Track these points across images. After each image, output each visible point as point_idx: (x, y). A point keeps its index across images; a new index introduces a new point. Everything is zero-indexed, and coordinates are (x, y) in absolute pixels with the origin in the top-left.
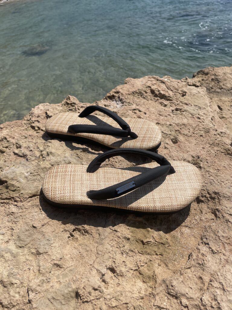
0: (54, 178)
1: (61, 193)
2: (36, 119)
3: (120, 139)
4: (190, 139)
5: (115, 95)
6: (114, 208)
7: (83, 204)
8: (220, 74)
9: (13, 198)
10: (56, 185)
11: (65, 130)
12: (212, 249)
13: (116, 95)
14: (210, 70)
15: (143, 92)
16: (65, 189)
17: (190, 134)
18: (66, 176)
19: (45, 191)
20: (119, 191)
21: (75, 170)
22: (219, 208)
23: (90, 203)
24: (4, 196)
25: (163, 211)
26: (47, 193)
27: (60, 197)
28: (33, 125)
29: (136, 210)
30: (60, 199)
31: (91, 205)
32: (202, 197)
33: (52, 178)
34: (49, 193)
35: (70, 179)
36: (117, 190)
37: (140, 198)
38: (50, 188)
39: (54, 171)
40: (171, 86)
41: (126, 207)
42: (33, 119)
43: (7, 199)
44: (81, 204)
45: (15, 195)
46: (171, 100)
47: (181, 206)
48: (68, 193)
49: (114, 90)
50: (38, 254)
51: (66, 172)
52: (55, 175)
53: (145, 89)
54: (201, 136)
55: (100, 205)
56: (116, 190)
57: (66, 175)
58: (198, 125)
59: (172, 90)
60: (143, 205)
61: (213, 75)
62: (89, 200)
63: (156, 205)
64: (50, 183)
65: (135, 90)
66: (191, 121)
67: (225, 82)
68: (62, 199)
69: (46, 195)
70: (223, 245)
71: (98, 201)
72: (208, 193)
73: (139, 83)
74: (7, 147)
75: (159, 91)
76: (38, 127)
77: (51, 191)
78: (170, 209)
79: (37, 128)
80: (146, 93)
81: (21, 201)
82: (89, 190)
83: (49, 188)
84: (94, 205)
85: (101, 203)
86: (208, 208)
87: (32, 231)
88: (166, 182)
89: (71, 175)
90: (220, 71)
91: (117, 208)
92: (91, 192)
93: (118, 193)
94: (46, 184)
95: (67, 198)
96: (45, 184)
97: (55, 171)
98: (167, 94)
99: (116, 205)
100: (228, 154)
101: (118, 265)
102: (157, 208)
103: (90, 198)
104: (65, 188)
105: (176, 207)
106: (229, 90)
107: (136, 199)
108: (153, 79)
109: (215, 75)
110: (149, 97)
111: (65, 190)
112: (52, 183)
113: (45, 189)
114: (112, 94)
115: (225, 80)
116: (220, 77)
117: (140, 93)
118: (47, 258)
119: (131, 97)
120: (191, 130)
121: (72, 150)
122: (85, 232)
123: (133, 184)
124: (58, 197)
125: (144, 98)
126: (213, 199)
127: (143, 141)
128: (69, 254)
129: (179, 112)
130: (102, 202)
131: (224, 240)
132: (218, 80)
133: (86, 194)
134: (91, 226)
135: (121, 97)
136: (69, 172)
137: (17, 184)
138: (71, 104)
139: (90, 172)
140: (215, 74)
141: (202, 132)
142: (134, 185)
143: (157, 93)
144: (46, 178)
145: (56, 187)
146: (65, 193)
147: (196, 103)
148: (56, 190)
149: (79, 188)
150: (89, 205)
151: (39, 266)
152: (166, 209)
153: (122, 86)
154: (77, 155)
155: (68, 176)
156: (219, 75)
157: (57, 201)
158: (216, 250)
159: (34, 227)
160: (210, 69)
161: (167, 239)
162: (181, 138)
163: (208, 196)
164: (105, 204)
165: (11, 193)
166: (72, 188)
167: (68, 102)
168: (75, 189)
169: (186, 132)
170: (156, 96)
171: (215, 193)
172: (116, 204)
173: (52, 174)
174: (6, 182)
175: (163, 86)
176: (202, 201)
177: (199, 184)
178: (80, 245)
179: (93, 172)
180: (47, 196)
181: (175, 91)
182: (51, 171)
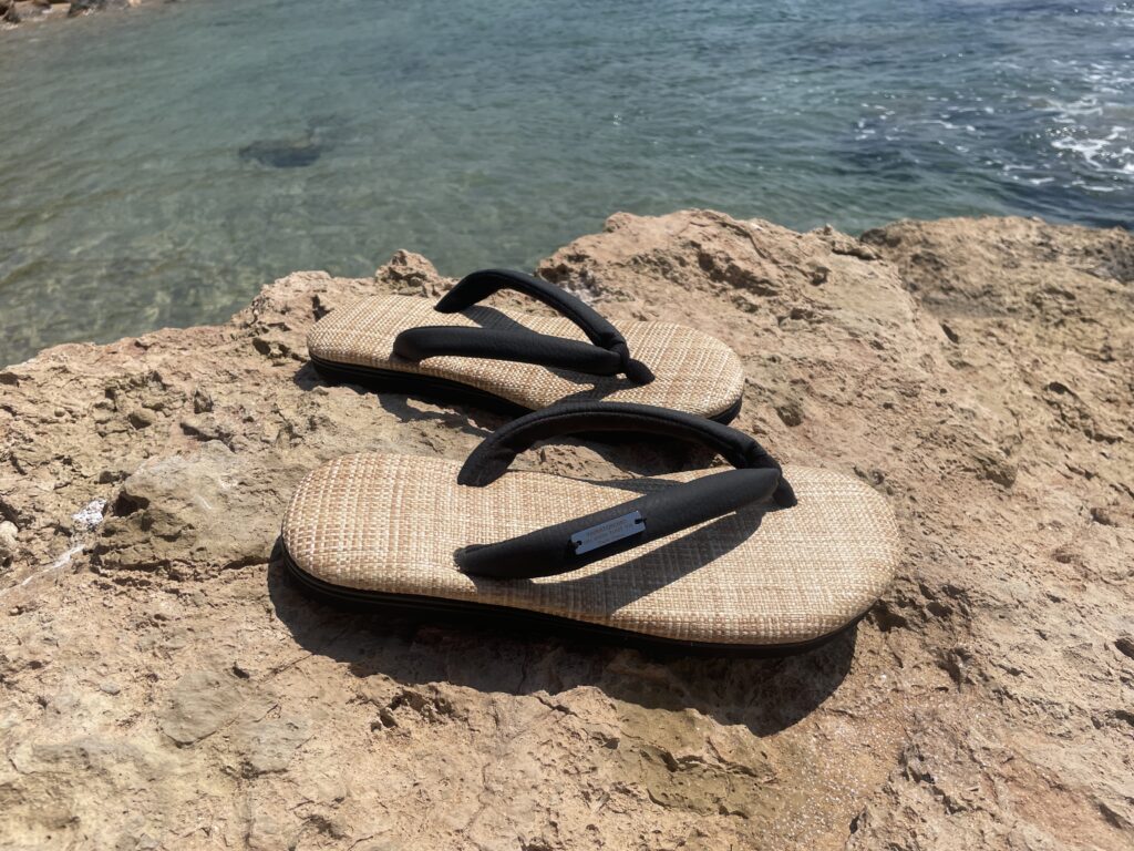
0: (332, 496)
1: (353, 549)
2: (277, 319)
3: (588, 387)
4: (847, 413)
5: (570, 265)
6: (557, 617)
7: (438, 594)
8: (943, 240)
9: (166, 563)
10: (337, 520)
11: (383, 349)
12: (947, 795)
13: (576, 267)
14: (907, 231)
15: (671, 260)
16: (370, 534)
17: (844, 397)
18: (377, 491)
19: (292, 537)
20: (580, 543)
21: (414, 473)
22: (970, 646)
23: (468, 593)
24: (131, 556)
25: (749, 637)
26: (299, 548)
27: (352, 562)
28: (264, 337)
29: (644, 631)
30: (348, 569)
31: (471, 599)
32: (902, 604)
33: (324, 496)
34: (308, 546)
35: (394, 501)
36: (575, 538)
37: (662, 586)
38: (315, 527)
39: (331, 472)
40: (771, 245)
41: (608, 617)
42: (267, 319)
43: (140, 566)
44: (429, 594)
45: (173, 552)
46: (774, 293)
47: (821, 622)
48: (380, 548)
49: (565, 251)
50: (250, 773)
51: (380, 476)
52: (335, 486)
53: (679, 251)
54: (888, 406)
55: (504, 602)
56: (570, 541)
57: (378, 486)
58: (875, 369)
59: (775, 262)
60: (673, 613)
61: (919, 242)
62: (464, 581)
63: (721, 614)
64: (313, 511)
65: (642, 253)
66: (848, 354)
67: (963, 268)
68: (358, 568)
69: (296, 554)
70: (989, 783)
71: (498, 584)
72: (924, 591)
73: (658, 231)
74: (158, 408)
75: (728, 260)
76: (282, 347)
77: (317, 538)
78: (779, 633)
79: (276, 351)
80: (683, 263)
81: (197, 578)
82: (464, 545)
83: (310, 528)
84: (480, 600)
85: (510, 594)
86: (924, 646)
87: (229, 686)
88: (760, 534)
89: (396, 488)
90: (942, 231)
91: (570, 616)
92: (471, 549)
93: (580, 550)
94: (300, 513)
95: (375, 567)
96: (295, 514)
97: (335, 472)
98: (758, 273)
99: (567, 604)
100: (990, 476)
101: (569, 836)
102: (728, 627)
103: (467, 574)
104: (372, 531)
105: (802, 624)
106: (975, 297)
107: (647, 588)
108: (705, 221)
109: (925, 243)
110: (693, 279)
111: (371, 537)
112: (322, 511)
113: (293, 531)
114: (557, 264)
115: (962, 261)
116: (941, 251)
117: (662, 262)
118: (281, 792)
119: (629, 275)
120: (851, 382)
121: (403, 421)
122: (440, 711)
123: (638, 521)
124: (343, 563)
125: (675, 280)
126: (944, 612)
127: (674, 391)
128: (372, 787)
129: (803, 322)
130: (514, 591)
131: (993, 765)
132: (936, 262)
133: (452, 557)
134: (464, 688)
135: (590, 273)
136: (388, 476)
137: (186, 516)
138: (408, 278)
139: (469, 485)
140: (926, 241)
141: (891, 393)
142: (641, 527)
143: (723, 266)
144: (300, 495)
145: (337, 526)
146: (371, 549)
147: (862, 307)
148: (335, 537)
149: (426, 533)
150: (463, 598)
151: (248, 821)
152: (763, 633)
153: (594, 238)
154: (424, 435)
155: (386, 491)
156: (940, 245)
157: (336, 575)
158: (963, 799)
159: (240, 673)
160: (907, 226)
161: (764, 755)
162: (812, 408)
163: (922, 600)
164: (526, 597)
165: (161, 545)
166: (397, 533)
167: (399, 269)
168: (409, 537)
169: (831, 390)
170: (717, 276)
171: (951, 591)
172: (566, 600)
173: (325, 482)
174: (144, 503)
175: (745, 246)
176: (901, 623)
177: (888, 546)
178: (419, 757)
179: (483, 484)
180: (299, 555)
181: (787, 263)
182: (322, 473)
